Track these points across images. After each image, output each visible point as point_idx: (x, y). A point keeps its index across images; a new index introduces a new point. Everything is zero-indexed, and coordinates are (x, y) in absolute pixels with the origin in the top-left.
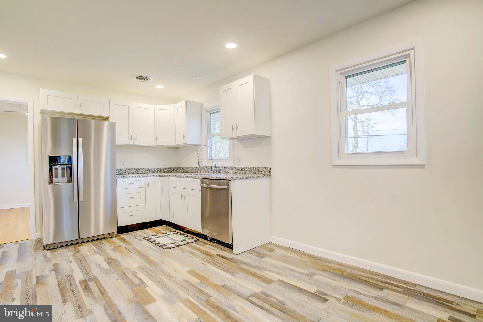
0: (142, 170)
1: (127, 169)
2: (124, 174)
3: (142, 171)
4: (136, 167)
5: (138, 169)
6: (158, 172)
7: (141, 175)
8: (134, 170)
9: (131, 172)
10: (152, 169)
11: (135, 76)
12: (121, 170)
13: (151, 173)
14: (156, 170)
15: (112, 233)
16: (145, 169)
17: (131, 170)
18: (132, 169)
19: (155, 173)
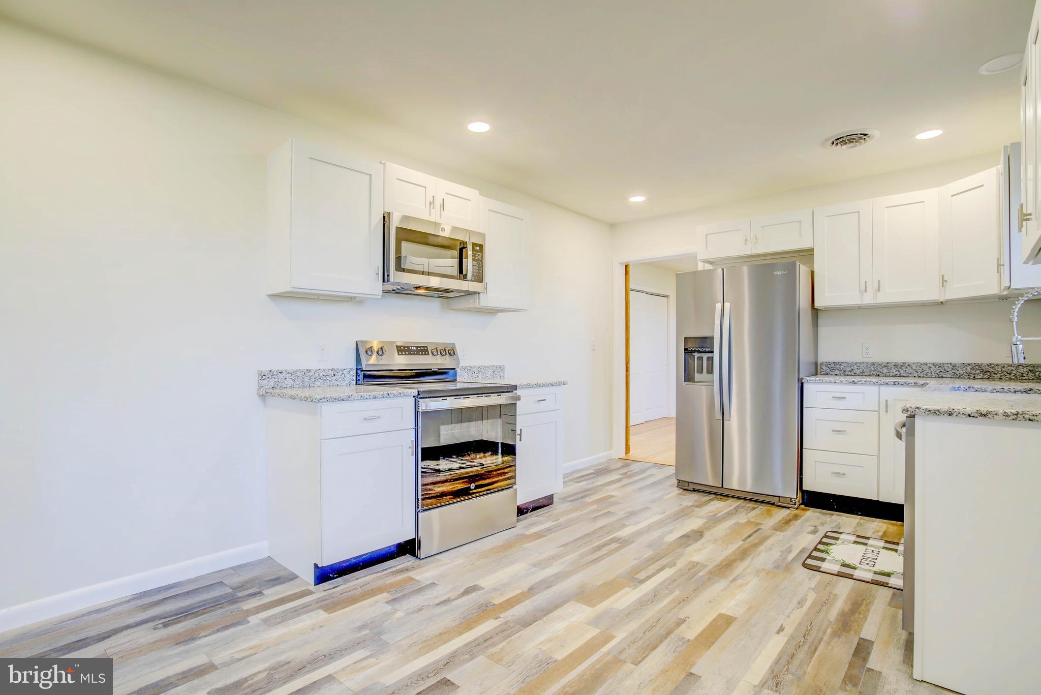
0: (918, 368)
1: (873, 364)
2: (865, 374)
3: (918, 371)
4: (899, 360)
5: (906, 365)
6: (978, 376)
7: (916, 380)
8: (896, 365)
9: (885, 371)
10: (954, 366)
11: (827, 140)
12: (858, 365)
13: (949, 376)
14: (969, 368)
15: (785, 499)
16: (931, 365)
17: (887, 365)
18: (888, 363)
19: (964, 378)
